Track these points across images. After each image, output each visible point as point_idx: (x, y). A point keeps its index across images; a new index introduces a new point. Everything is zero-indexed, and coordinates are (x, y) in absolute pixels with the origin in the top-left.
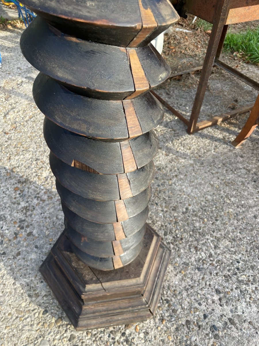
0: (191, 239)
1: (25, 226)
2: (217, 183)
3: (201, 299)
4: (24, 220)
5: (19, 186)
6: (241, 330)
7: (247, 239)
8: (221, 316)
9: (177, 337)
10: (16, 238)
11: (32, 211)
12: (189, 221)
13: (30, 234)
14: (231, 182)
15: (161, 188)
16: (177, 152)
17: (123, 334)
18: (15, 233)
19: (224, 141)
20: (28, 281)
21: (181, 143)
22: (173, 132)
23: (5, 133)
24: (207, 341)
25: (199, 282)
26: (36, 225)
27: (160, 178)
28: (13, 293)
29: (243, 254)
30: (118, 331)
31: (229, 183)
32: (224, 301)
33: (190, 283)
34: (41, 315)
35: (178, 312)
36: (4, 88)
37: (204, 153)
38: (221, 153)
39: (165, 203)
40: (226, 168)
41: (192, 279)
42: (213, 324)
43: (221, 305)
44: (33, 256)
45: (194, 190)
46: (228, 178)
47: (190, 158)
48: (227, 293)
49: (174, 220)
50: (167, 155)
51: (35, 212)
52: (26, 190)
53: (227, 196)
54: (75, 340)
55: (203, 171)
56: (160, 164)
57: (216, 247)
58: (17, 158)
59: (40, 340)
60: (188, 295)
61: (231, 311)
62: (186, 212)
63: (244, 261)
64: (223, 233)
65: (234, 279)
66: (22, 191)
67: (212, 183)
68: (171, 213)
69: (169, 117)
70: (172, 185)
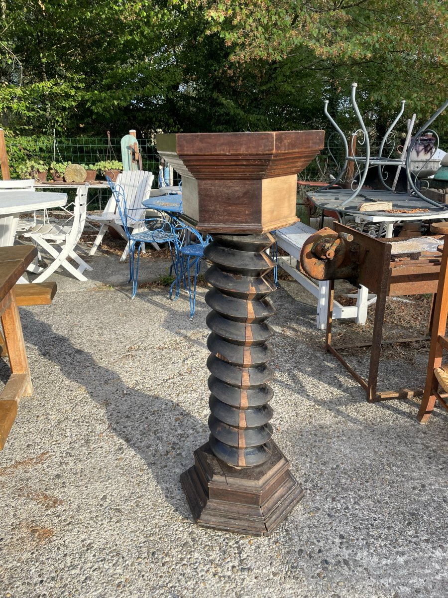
0: (331, 491)
1: (176, 447)
2: (382, 450)
3: (322, 538)
4: (177, 444)
5: (180, 417)
6: (353, 571)
7: (394, 504)
8: (337, 555)
9: (285, 558)
10: (167, 455)
11: (186, 438)
12: (336, 476)
13: (180, 454)
14: (401, 454)
15: (317, 444)
16: (349, 416)
17: (237, 542)
18: (167, 451)
19: (409, 415)
20: (167, 486)
21: (356, 409)
22: (351, 397)
23: (180, 375)
24: (314, 569)
25: (325, 524)
26: (186, 449)
27: (319, 435)
28: (154, 492)
29: (383, 515)
30: (233, 539)
31: (397, 454)
32: (345, 546)
33: (316, 523)
34: (171, 512)
35: (293, 541)
36: (189, 337)
37: (380, 422)
38: (400, 425)
39: (316, 457)
40: (399, 440)
41: (318, 521)
42: (326, 558)
43: (340, 548)
44: (177, 470)
45: (352, 452)
46: (398, 449)
47: (361, 424)
48: (352, 540)
49: (320, 472)
50: (335, 417)
51: (188, 439)
52: (186, 421)
53: (389, 465)
54: (194, 535)
55: (371, 438)
56: (325, 423)
57: (355, 503)
58: (185, 395)
59: (165, 528)
60: (309, 532)
61: (349, 555)
62: (336, 469)
63: (382, 520)
64: (369, 494)
65: (365, 532)
66: (181, 422)
67: (376, 450)
68: (318, 466)
69: (351, 383)
70: (330, 443)
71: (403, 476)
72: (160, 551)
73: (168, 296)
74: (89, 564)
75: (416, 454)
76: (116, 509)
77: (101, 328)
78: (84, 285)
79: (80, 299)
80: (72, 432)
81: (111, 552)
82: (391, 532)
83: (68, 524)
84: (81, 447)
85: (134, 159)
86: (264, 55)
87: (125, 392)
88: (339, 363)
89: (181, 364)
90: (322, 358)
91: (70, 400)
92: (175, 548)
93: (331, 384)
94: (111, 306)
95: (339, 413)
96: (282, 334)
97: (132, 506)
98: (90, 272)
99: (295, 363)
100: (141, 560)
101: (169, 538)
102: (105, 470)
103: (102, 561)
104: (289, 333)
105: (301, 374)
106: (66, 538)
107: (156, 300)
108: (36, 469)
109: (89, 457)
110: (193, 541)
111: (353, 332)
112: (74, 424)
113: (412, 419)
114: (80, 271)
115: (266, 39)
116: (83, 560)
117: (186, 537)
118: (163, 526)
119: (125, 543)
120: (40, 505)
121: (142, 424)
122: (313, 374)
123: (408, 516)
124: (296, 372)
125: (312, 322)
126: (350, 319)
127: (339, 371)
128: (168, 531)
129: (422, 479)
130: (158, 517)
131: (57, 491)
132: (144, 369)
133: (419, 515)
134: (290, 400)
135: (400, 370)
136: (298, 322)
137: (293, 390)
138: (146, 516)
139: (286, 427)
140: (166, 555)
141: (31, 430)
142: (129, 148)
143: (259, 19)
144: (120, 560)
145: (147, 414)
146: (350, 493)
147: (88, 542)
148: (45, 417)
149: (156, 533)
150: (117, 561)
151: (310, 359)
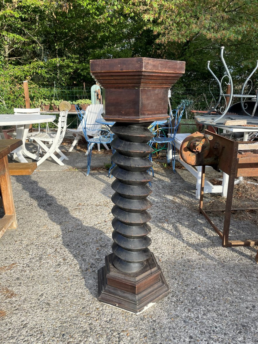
0: (189, 304)
1: (93, 267)
2: (228, 279)
3: (177, 336)
4: (94, 264)
5: (100, 248)
7: (232, 318)
10: (86, 271)
11: (100, 261)
12: (193, 295)
13: (94, 271)
14: (241, 283)
15: (184, 272)
16: (208, 255)
17: (119, 334)
18: (87, 269)
19: (250, 258)
20: (82, 291)
21: (214, 251)
22: (212, 243)
27: (186, 266)
28: (73, 294)
29: (223, 325)
30: (116, 331)
31: (238, 283)
33: (174, 326)
34: (81, 308)
35: (157, 337)
37: (229, 260)
38: (243, 264)
39: (182, 280)
40: (241, 274)
41: (176, 325)
45: (207, 280)
46: (240, 280)
47: (216, 261)
48: (198, 340)
49: (183, 291)
50: (199, 255)
51: (101, 262)
53: (231, 290)
54: (92, 326)
55: (222, 271)
56: (192, 259)
57: (204, 314)
59: (75, 319)
60: (169, 332)
62: (194, 290)
63: (221, 328)
64: (215, 309)
65: (207, 335)
66: (100, 251)
67: (224, 279)
68: (183, 286)
69: (213, 234)
70: (193, 272)
71: (240, 299)
72: (68, 334)
73: (108, 176)
74: (22, 337)
75: (252, 284)
76: (47, 303)
77: (65, 192)
78: (61, 168)
79: (58, 175)
80: (33, 252)
81: (37, 331)
82: (226, 337)
83: (16, 310)
84: (36, 261)
85: (98, 98)
86: (176, 39)
87: (70, 230)
88: (207, 220)
89: (107, 216)
90: (196, 217)
91: (37, 232)
92: (78, 333)
93: (200, 233)
94: (74, 180)
95: (202, 252)
96: (173, 201)
97: (57, 302)
98: (67, 160)
99: (178, 219)
100: (54, 338)
101: (76, 326)
102: (47, 277)
103: (30, 336)
104: (178, 200)
105: (181, 226)
106: (12, 318)
107: (101, 178)
108: (6, 273)
109: (39, 268)
110: (90, 330)
111: (219, 202)
112: (36, 247)
113: (252, 260)
114: (61, 159)
115: (178, 30)
116: (19, 334)
117: (86, 326)
118: (74, 317)
119: (48, 326)
120: (3, 296)
121: (76, 250)
122: (189, 227)
123: (240, 327)
124: (178, 224)
125: (193, 194)
126: (218, 193)
127: (206, 225)
128: (76, 321)
129: (253, 302)
130: (71, 311)
131: (15, 288)
132: (84, 217)
133: (248, 327)
134: (171, 242)
135: (247, 228)
136: (184, 194)
137: (174, 236)
138: (64, 310)
139: (165, 259)
140: (71, 337)
141: (10, 249)
142: (95, 92)
143: (175, 19)
144: (42, 337)
145: (80, 244)
146: (201, 307)
147: (25, 322)
148: (20, 242)
149: (68, 321)
150: (40, 337)
151: (188, 217)
